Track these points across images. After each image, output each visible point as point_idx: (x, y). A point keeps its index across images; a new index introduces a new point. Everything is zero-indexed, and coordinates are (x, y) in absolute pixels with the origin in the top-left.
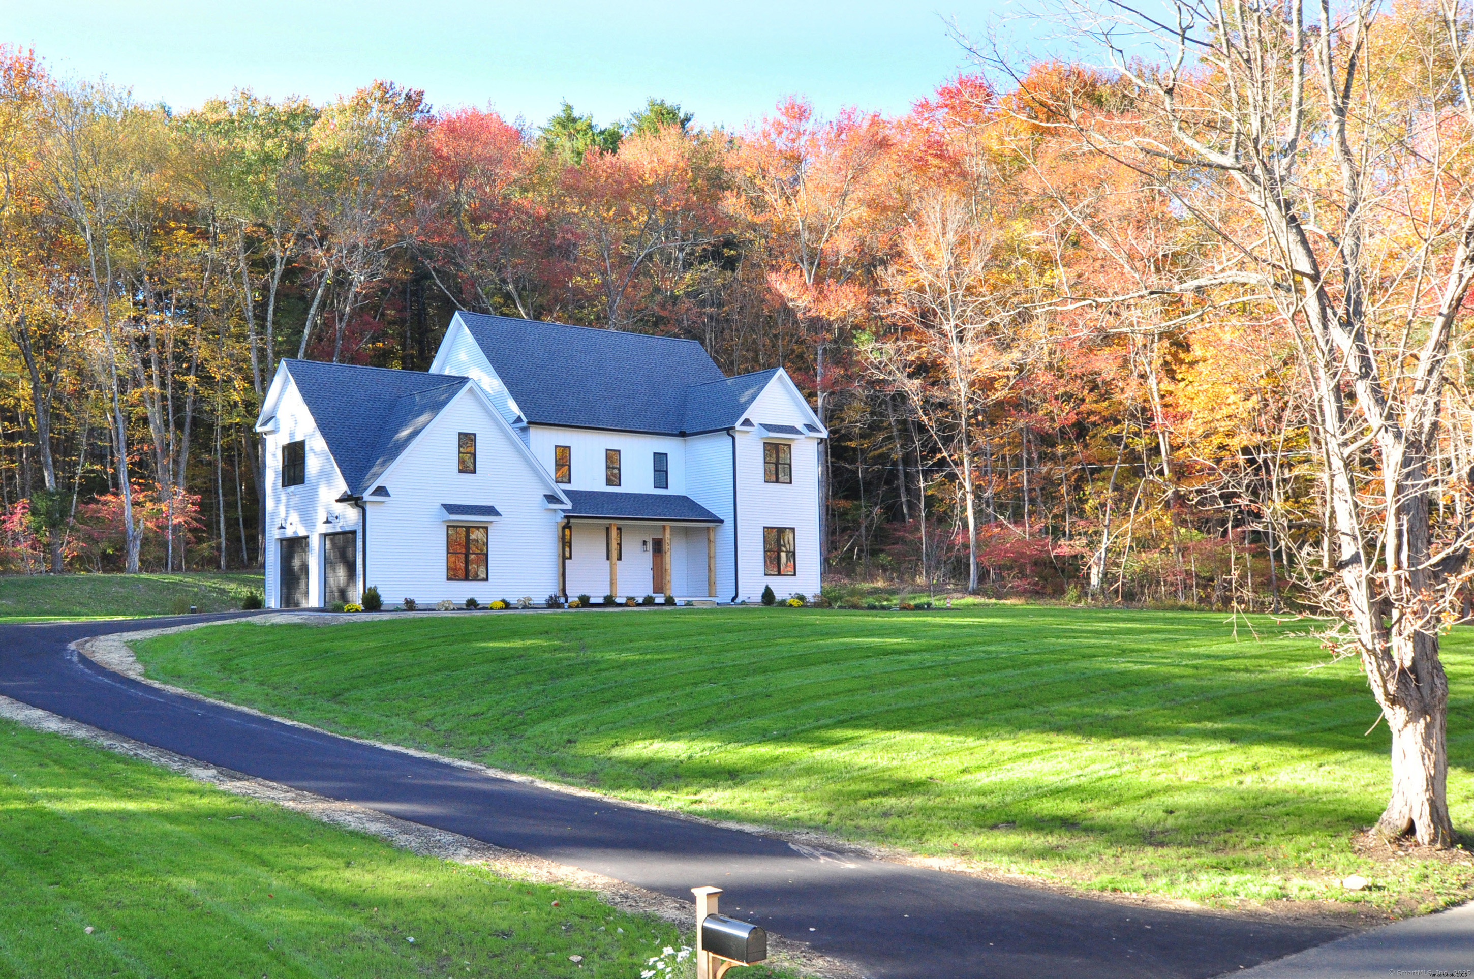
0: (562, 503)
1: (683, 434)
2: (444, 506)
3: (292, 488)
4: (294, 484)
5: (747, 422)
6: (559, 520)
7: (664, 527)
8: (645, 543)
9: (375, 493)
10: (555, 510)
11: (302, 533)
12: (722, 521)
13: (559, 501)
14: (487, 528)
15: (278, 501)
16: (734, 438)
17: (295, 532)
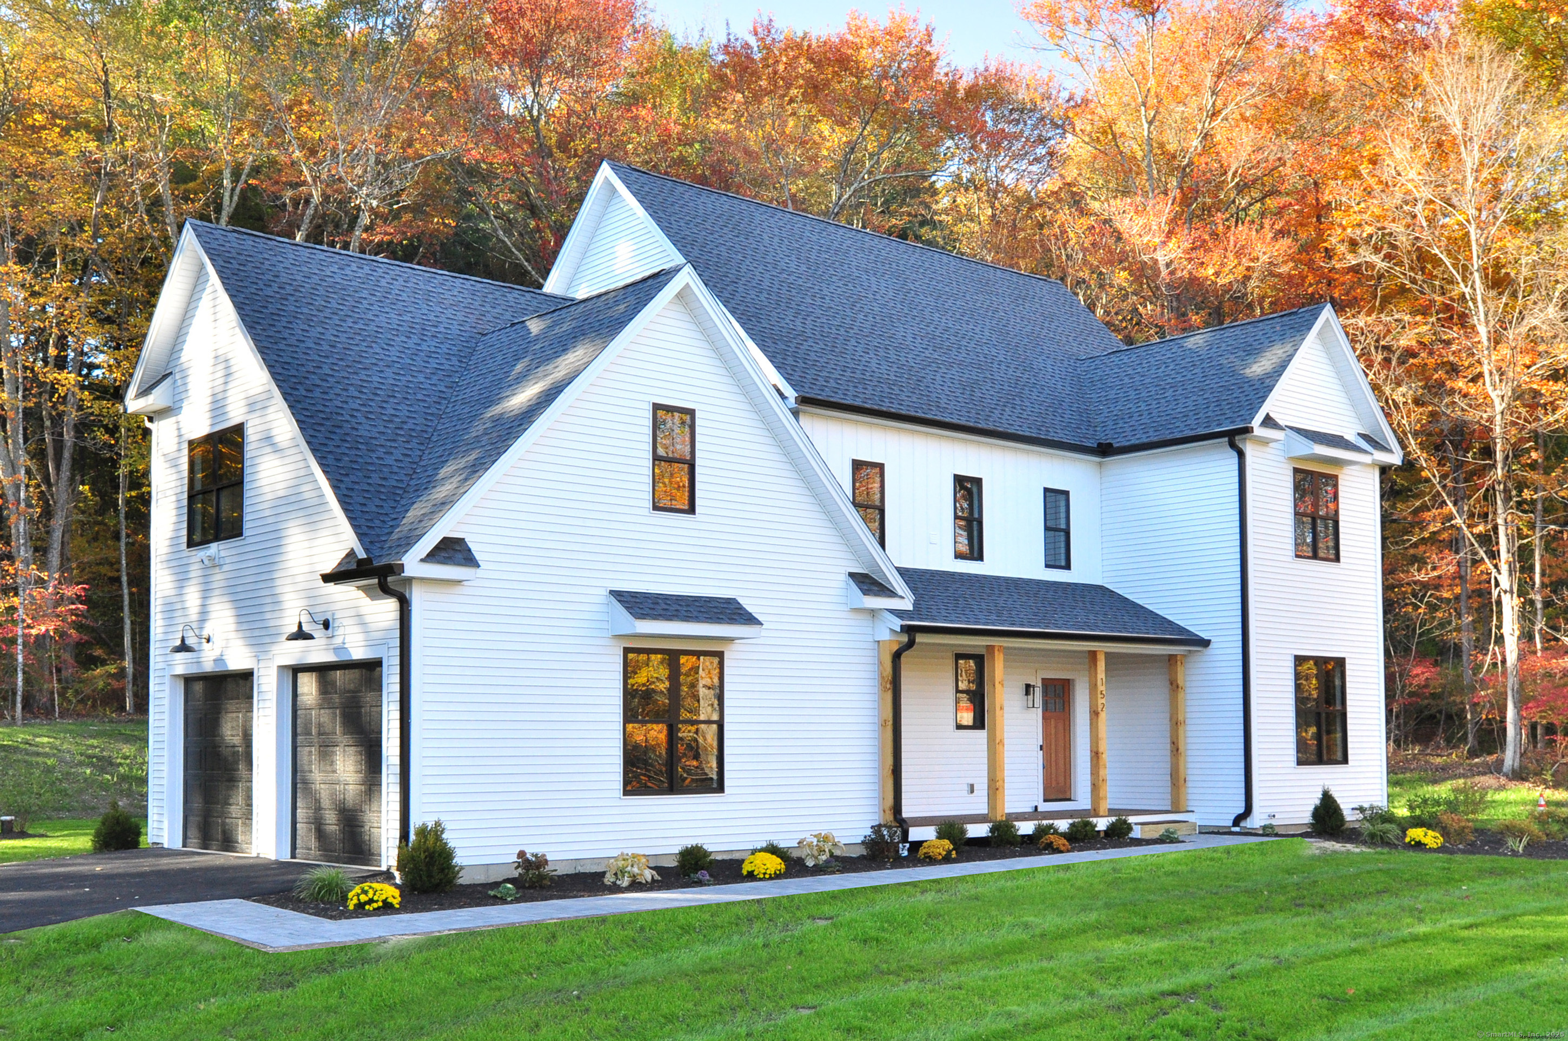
0: (891, 593)
1: (1104, 450)
2: (618, 595)
3: (214, 548)
4: (217, 539)
5: (1268, 422)
6: (885, 636)
7: (1093, 655)
8: (1028, 688)
9: (434, 556)
10: (873, 612)
11: (237, 661)
12: (1206, 643)
13: (883, 590)
14: (720, 655)
15: (181, 580)
16: (1241, 455)
17: (219, 660)
